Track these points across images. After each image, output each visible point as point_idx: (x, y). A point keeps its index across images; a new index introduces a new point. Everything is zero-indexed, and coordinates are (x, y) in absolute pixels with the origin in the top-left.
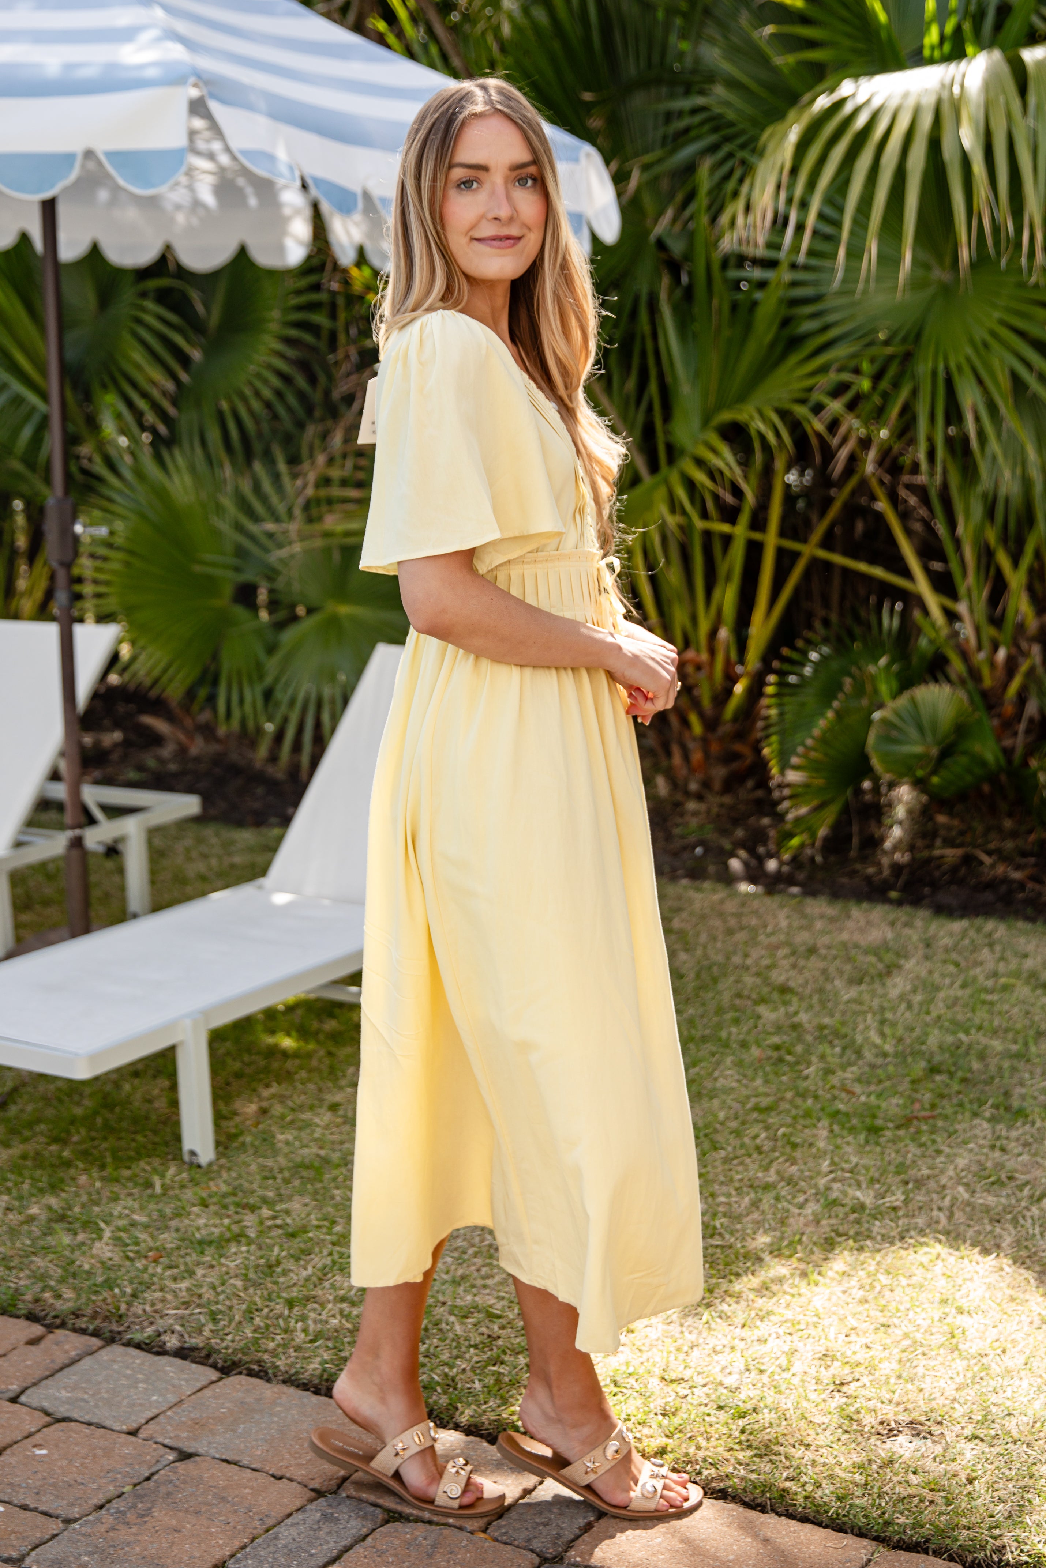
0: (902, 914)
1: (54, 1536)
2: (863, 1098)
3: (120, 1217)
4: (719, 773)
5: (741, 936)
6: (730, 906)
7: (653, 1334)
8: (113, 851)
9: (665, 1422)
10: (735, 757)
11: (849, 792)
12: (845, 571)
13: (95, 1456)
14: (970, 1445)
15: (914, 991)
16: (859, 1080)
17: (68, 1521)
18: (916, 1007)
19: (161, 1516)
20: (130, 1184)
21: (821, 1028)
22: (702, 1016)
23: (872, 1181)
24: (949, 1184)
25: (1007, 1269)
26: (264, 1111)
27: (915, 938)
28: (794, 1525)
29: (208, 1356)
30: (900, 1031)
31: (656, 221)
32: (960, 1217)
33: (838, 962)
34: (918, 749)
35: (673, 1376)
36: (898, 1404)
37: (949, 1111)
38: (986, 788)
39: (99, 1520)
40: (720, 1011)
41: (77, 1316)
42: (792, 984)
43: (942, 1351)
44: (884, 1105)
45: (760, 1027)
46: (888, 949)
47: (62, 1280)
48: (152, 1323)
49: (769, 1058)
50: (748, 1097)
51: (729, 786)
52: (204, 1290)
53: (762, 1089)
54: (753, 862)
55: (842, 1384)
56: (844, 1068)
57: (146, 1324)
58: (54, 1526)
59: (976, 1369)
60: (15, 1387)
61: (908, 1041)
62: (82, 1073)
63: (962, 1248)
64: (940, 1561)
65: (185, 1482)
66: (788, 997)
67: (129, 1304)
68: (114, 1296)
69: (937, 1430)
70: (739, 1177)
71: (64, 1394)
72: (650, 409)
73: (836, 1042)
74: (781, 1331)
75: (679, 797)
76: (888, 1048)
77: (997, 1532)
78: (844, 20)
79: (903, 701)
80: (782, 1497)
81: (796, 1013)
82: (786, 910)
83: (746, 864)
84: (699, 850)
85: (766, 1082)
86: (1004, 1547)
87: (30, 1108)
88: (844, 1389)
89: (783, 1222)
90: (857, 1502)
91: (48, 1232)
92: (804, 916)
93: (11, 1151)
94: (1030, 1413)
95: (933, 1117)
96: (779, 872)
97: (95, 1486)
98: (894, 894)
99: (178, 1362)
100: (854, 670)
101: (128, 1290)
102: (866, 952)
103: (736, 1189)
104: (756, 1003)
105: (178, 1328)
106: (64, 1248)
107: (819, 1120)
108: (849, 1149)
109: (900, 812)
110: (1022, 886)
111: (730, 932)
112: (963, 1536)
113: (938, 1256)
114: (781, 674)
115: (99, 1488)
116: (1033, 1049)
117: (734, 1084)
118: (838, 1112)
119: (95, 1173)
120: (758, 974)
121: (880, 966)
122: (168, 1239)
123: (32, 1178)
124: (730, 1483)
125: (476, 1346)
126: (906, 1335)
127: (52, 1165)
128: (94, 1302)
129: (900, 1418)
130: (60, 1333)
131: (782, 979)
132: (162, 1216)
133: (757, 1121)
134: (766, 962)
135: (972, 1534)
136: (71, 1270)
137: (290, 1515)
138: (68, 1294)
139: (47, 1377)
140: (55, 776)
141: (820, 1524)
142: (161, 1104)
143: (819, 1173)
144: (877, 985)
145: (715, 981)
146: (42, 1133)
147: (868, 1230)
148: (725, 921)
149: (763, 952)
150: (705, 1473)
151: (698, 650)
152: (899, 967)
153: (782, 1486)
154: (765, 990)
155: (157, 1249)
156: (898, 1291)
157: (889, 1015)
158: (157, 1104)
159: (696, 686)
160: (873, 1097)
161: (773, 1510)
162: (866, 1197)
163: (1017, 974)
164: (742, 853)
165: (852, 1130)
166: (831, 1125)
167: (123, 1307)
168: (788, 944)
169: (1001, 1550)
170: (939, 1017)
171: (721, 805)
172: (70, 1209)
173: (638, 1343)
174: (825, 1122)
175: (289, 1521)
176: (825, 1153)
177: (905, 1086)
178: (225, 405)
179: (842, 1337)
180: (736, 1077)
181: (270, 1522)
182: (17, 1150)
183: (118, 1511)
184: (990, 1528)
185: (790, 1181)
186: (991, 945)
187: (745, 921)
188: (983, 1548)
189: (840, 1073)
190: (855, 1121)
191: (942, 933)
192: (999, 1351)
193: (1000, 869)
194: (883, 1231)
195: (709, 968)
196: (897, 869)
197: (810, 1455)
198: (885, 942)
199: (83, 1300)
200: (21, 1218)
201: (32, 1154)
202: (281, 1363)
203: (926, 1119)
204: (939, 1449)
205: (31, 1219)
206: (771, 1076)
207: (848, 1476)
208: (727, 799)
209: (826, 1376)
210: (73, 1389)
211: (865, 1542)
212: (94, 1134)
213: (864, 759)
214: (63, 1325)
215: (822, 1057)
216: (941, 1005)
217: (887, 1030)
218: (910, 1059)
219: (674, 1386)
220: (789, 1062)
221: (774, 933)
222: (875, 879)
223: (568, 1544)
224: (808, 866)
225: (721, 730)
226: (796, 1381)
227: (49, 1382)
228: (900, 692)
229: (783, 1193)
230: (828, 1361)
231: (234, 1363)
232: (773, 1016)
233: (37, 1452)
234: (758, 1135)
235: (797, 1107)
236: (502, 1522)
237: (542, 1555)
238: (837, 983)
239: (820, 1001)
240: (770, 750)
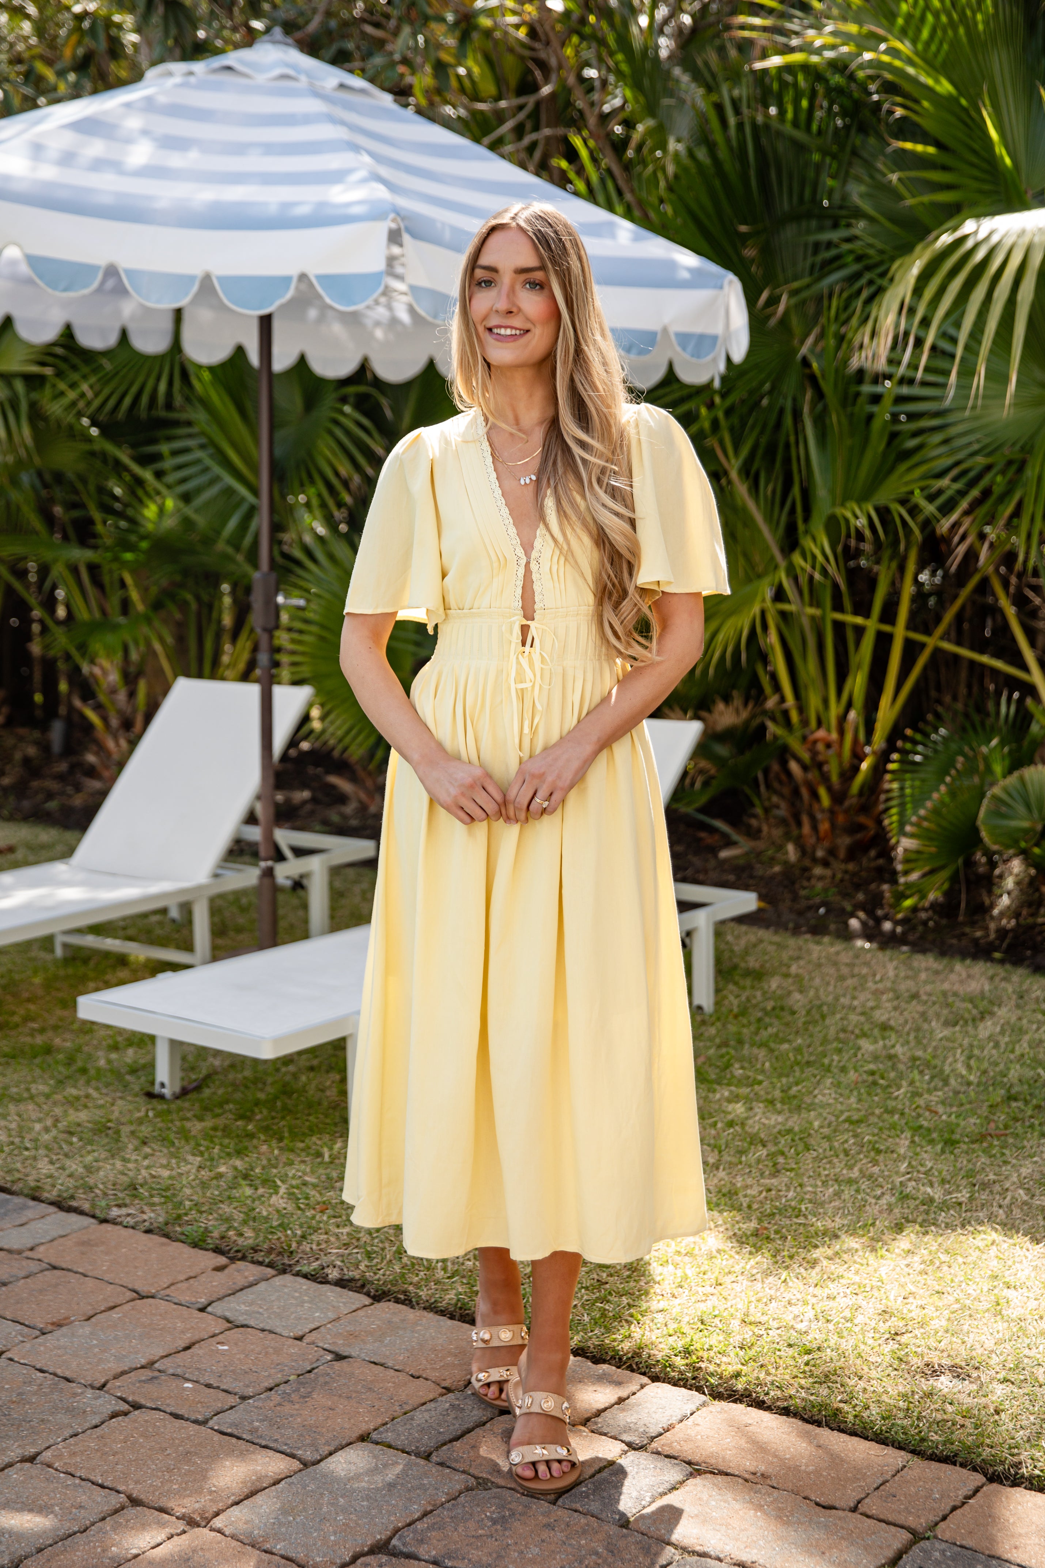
0: (1001, 971)
1: (232, 1408)
2: (944, 1117)
3: (293, 1177)
4: (844, 841)
5: (850, 982)
6: (845, 958)
7: (738, 1287)
8: (299, 885)
9: (741, 1353)
10: (861, 827)
11: (960, 861)
12: (972, 663)
13: (267, 1353)
14: (1001, 1386)
15: (1002, 1032)
16: (943, 1103)
17: (244, 1398)
18: (1003, 1046)
19: (319, 1398)
20: (303, 1154)
21: (914, 1059)
22: (809, 1046)
23: (943, 1182)
24: (1012, 1188)
27: (1010, 990)
28: (844, 1437)
29: (363, 1286)
30: (985, 1065)
31: (802, 342)
32: (1017, 1213)
33: (937, 1007)
34: (1025, 824)
35: (752, 1319)
36: (943, 1351)
37: (1020, 1130)
39: (269, 1398)
40: (825, 1041)
41: (256, 1251)
42: (892, 1023)
43: (986, 1315)
44: (963, 1123)
45: (859, 1056)
46: (983, 998)
47: (245, 1222)
48: (317, 1259)
49: (864, 1081)
50: (842, 1112)
51: (853, 854)
52: (361, 1235)
53: (854, 1106)
54: (871, 923)
55: (896, 1334)
56: (929, 1091)
57: (312, 1259)
58: (232, 1400)
59: (1015, 1330)
60: (203, 1300)
61: (992, 1074)
62: (267, 1053)
63: (1015, 1237)
64: (964, 1471)
65: (339, 1376)
66: (887, 1034)
67: (299, 1243)
68: (287, 1236)
69: (975, 1374)
70: (826, 1172)
71: (243, 1307)
72: (793, 511)
73: (926, 1071)
74: (848, 1291)
75: (807, 862)
76: (972, 1078)
77: (1016, 1451)
78: (973, 165)
79: (1013, 779)
80: (835, 1415)
81: (893, 1046)
82: (895, 963)
83: (864, 924)
84: (822, 911)
85: (860, 1100)
86: (1020, 1463)
87: (220, 1092)
88: (898, 1338)
89: (860, 1208)
90: (899, 1422)
91: (234, 1186)
92: (911, 968)
93: (203, 1124)
95: (1006, 1135)
96: (893, 931)
97: (266, 1374)
98: (997, 955)
99: (338, 1289)
100: (966, 749)
101: (299, 1232)
102: (963, 1000)
103: (823, 1182)
104: (857, 1037)
105: (339, 1263)
106: (247, 1197)
107: (902, 1132)
108: (925, 1156)
109: (1010, 883)
111: (842, 978)
112: (986, 1452)
113: (993, 1243)
114: (904, 752)
115: (269, 1376)
117: (831, 1101)
118: (921, 1127)
119: (274, 1143)
120: (863, 1014)
121: (975, 1012)
122: (333, 1195)
123: (221, 1145)
124: (791, 1402)
125: (587, 1288)
126: (957, 1301)
127: (238, 1136)
128: (270, 1240)
129: (943, 1362)
130: (240, 1264)
131: (884, 1018)
132: (329, 1178)
133: (847, 1130)
134: (871, 1004)
135: (993, 1451)
136: (252, 1214)
137: (424, 1404)
138: (249, 1233)
139: (230, 1295)
140: (251, 819)
141: (866, 1438)
142: (332, 1093)
143: (897, 1173)
144: (970, 1029)
145: (823, 1017)
146: (230, 1111)
147: (935, 1219)
148: (838, 970)
149: (870, 996)
150: (772, 1393)
151: (829, 730)
152: (992, 1014)
153: (835, 1406)
154: (866, 1027)
155: (324, 1203)
156: (955, 1268)
157: (976, 1052)
158: (328, 1093)
159: (827, 762)
160: (953, 1116)
161: (827, 1426)
162: (937, 1193)
164: (862, 914)
165: (932, 1142)
166: (913, 1136)
167: (294, 1245)
168: (893, 990)
169: (1017, 1465)
170: (1022, 1055)
171: (846, 872)
172: (252, 1169)
173: (725, 1294)
174: (908, 1134)
175: (424, 1408)
176: (905, 1158)
177: (984, 1110)
179: (901, 1299)
180: (833, 1096)
181: (407, 1408)
182: (209, 1123)
183: (284, 1393)
184: (1010, 1448)
185: (871, 1178)
187: (856, 970)
188: (1003, 1463)
189: (926, 1096)
190: (935, 1135)
191: (1035, 987)
192: (1037, 1317)
194: (947, 1220)
195: (820, 1007)
196: (1002, 933)
197: (862, 1384)
198: (982, 992)
199: (261, 1239)
200: (212, 1174)
201: (221, 1127)
202: (423, 1293)
203: (998, 1136)
204: (974, 1387)
205: (220, 1176)
206: (865, 1096)
207: (892, 1402)
208: (851, 867)
209: (883, 1327)
210: (250, 1305)
211: (903, 1453)
212: (273, 1114)
213: (976, 831)
214: (243, 1258)
215: (912, 1083)
216: (1025, 1045)
217: (972, 1062)
218: (991, 1089)
219: (753, 1327)
220: (881, 1086)
221: (881, 980)
222: (982, 941)
223: (652, 1439)
224: (920, 928)
225: (847, 803)
226: (857, 1329)
227: (231, 1298)
228: (1010, 771)
229: (863, 1187)
230: (887, 1317)
231: (384, 1292)
232: (871, 1048)
233: (220, 1347)
234: (846, 1141)
235: (883, 1121)
236: (599, 1420)
237: (630, 1445)
238: (934, 1024)
239: (916, 1037)
240: (891, 820)
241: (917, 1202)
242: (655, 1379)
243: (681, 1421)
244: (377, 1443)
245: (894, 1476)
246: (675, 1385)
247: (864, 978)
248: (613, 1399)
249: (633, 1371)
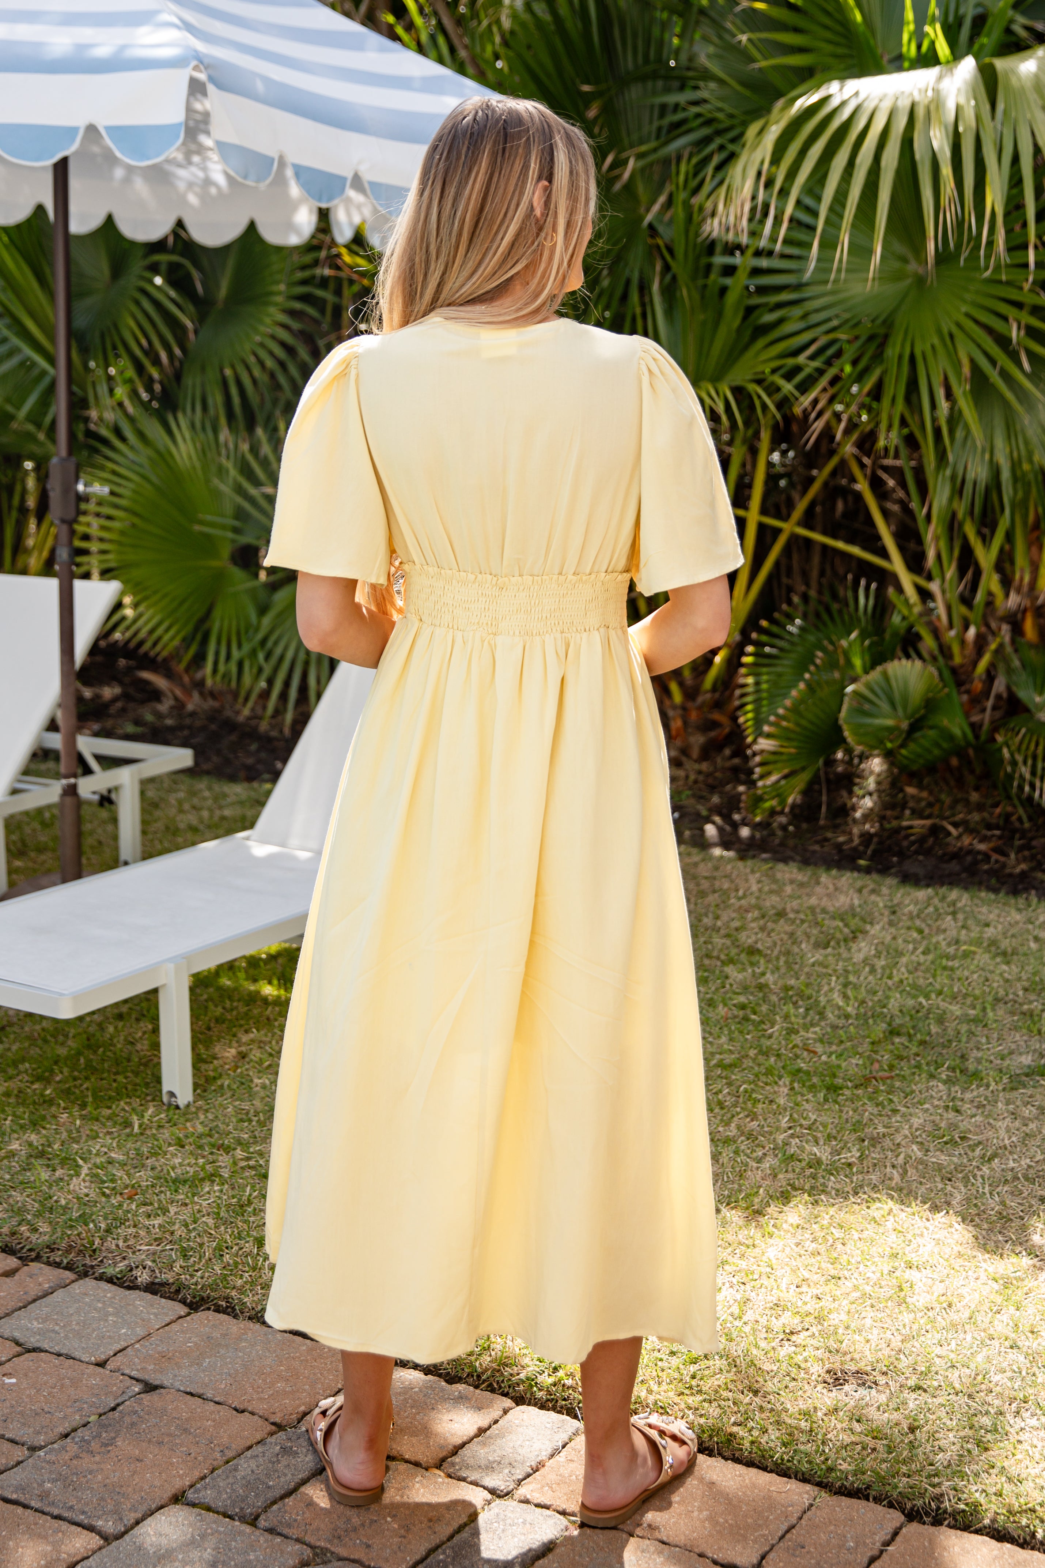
0: (868, 881)
1: (19, 1463)
2: (824, 1058)
3: (97, 1154)
4: (698, 740)
5: (712, 899)
6: (704, 870)
8: (106, 800)
10: (715, 725)
11: (821, 762)
12: (825, 547)
13: (62, 1386)
14: (913, 1395)
15: (878, 955)
17: (33, 1449)
18: (879, 971)
19: (124, 1445)
20: (109, 1124)
21: (787, 988)
23: (830, 1137)
24: (903, 1143)
25: (956, 1225)
26: (243, 1056)
27: (881, 905)
28: (740, 1469)
29: (178, 1291)
30: (863, 993)
31: (648, 209)
32: (912, 1175)
33: (806, 925)
34: (890, 722)
36: (845, 1354)
37: (907, 1072)
38: (954, 762)
39: (64, 1448)
41: (52, 1250)
42: (759, 946)
43: (890, 1304)
44: (844, 1065)
45: (728, 986)
46: (854, 915)
47: (38, 1215)
48: (124, 1258)
49: (735, 1017)
50: (713, 1054)
51: (706, 753)
52: (177, 1227)
53: (726, 1046)
54: (728, 828)
55: (792, 1333)
56: (806, 1028)
57: (118, 1258)
58: (19, 1453)
59: (922, 1321)
61: (870, 1004)
62: (66, 1012)
63: (914, 1204)
64: (880, 1508)
65: (149, 1413)
66: (756, 958)
67: (103, 1239)
68: (89, 1231)
69: (882, 1380)
71: (36, 1325)
73: (800, 1003)
74: (735, 1280)
76: (849, 1009)
77: (936, 1480)
79: (875, 675)
80: (729, 1441)
81: (763, 974)
82: (757, 875)
83: (720, 829)
85: (731, 1039)
86: (942, 1495)
87: (15, 1047)
88: (794, 1338)
89: (741, 1175)
90: (802, 1447)
91: (27, 1167)
92: (775, 881)
94: (973, 1366)
95: (892, 1077)
96: (752, 837)
97: (61, 1415)
98: (862, 862)
99: (149, 1296)
100: (825, 642)
101: (103, 1226)
102: (833, 918)
104: (723, 963)
105: (149, 1263)
106: (42, 1183)
107: (780, 1078)
108: (807, 1106)
109: (871, 783)
110: (987, 857)
111: (702, 894)
112: (903, 1483)
113: (890, 1212)
114: (759, 645)
115: (65, 1417)
116: (991, 1014)
118: (799, 1070)
119: (76, 1110)
120: (727, 936)
121: (846, 930)
122: (143, 1177)
123: (14, 1115)
126: (856, 1288)
127: (34, 1103)
128: (69, 1236)
129: (846, 1367)
130: (35, 1266)
131: (750, 941)
132: (139, 1154)
133: (720, 1077)
134: (736, 924)
135: (911, 1481)
136: (48, 1204)
137: (250, 1447)
138: (44, 1228)
139: (20, 1309)
140: (52, 726)
141: (765, 1469)
142: (143, 1046)
143: (778, 1129)
144: (842, 950)
146: (26, 1072)
147: (823, 1184)
148: (698, 885)
149: (734, 915)
152: (864, 932)
153: (729, 1430)
154: (734, 951)
155: (133, 1187)
156: (850, 1245)
157: (852, 978)
158: (139, 1047)
160: (834, 1057)
161: (720, 1454)
162: (823, 1153)
163: (978, 942)
164: (717, 819)
165: (812, 1088)
166: (791, 1083)
167: (97, 1241)
168: (758, 907)
169: (939, 1498)
170: (901, 981)
171: (700, 772)
172: (49, 1146)
174: (787, 1080)
175: (249, 1453)
176: (785, 1109)
177: (865, 1047)
178: (228, 372)
179: (793, 1287)
181: (230, 1454)
183: (83, 1440)
184: (929, 1476)
185: (750, 1136)
186: (954, 914)
188: (922, 1495)
189: (802, 1033)
190: (815, 1080)
191: (907, 902)
192: (945, 1305)
193: (966, 840)
194: (838, 1186)
196: (867, 838)
197: (757, 1401)
198: (852, 907)
199: (59, 1234)
201: (15, 1091)
202: (248, 1300)
203: (884, 1079)
204: (883, 1398)
205: (12, 1155)
206: (736, 1035)
207: (793, 1422)
208: (705, 766)
209: (776, 1325)
210: (45, 1320)
211: (808, 1487)
212: (76, 1073)
213: (838, 730)
214: (38, 1258)
215: (786, 1017)
216: (903, 969)
217: (850, 993)
218: (871, 1021)
220: (754, 1021)
221: (744, 896)
222: (845, 847)
223: (519, 1482)
224: (780, 833)
225: (700, 700)
226: (747, 1329)
227: (22, 1313)
228: (873, 666)
229: (743, 1147)
230: (779, 1311)
231: (202, 1299)
232: (740, 976)
233: (7, 1381)
234: (720, 1091)
235: (759, 1065)
236: (456, 1459)
237: (492, 1491)
238: (803, 946)
239: (786, 962)
240: (746, 718)
241: (804, 1164)
242: (520, 1400)
243: (552, 1456)
244: (194, 1505)
245: (800, 1518)
246: (542, 1407)
247: (725, 893)
248: (472, 1430)
249: (493, 1391)
